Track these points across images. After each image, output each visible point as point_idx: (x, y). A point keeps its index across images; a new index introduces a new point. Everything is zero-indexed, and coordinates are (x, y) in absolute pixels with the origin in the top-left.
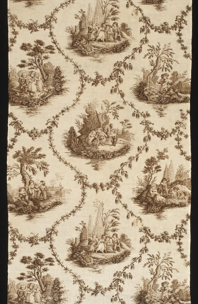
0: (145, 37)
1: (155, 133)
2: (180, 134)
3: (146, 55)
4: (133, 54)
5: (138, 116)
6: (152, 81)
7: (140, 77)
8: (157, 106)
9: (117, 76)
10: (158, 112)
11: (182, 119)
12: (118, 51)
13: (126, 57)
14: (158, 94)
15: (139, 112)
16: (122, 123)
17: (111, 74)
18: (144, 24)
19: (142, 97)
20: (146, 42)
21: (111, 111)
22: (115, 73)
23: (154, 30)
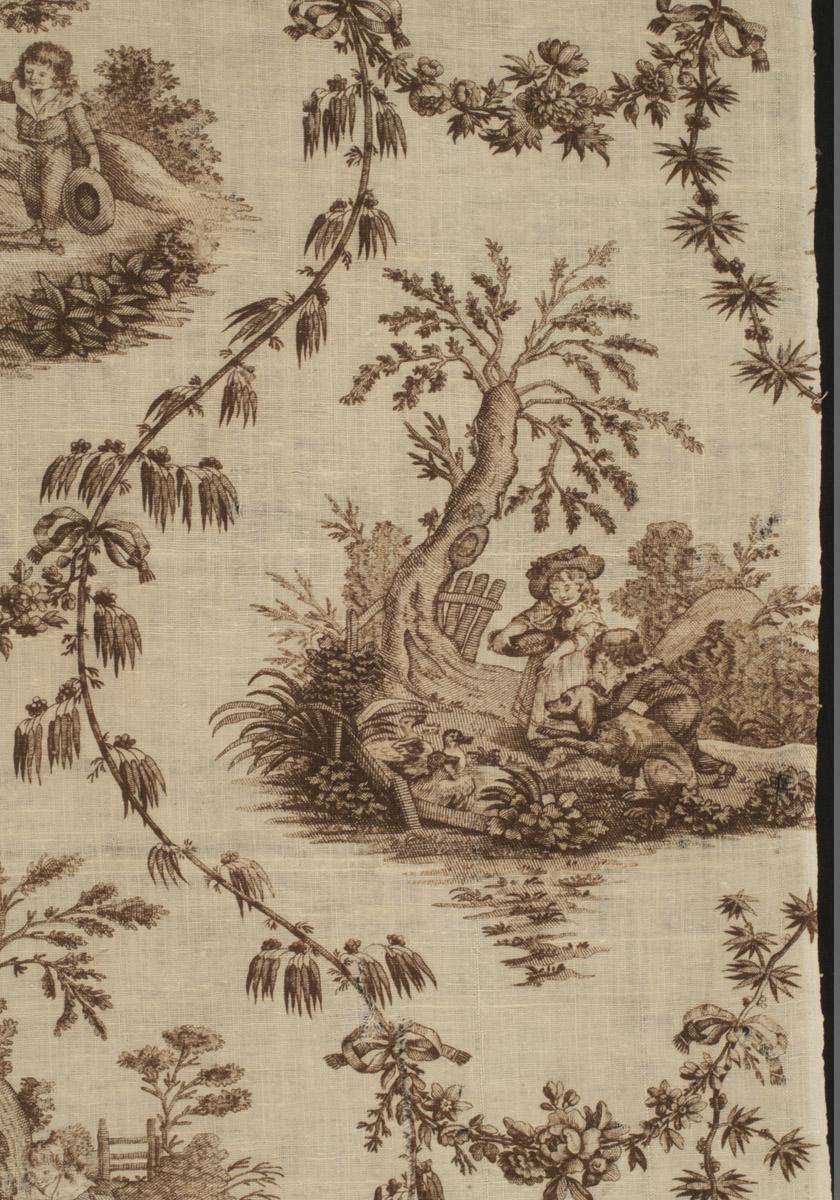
0: (350, 193)
1: (479, 1139)
2: (726, 1135)
3: (366, 369)
4: (235, 362)
5: (303, 989)
6: (443, 631)
7: (314, 591)
8: (494, 881)
9: (74, 588)
10: (510, 937)
11: (748, 991)
12: (75, 335)
13: (167, 395)
14: (505, 753)
15: (316, 950)
16: (147, 1063)
17: (17, 577)
18: (345, 65)
19: (342, 795)
20: (365, 240)
21: (24, 949)
22: (51, 559)
23: (442, 121)
